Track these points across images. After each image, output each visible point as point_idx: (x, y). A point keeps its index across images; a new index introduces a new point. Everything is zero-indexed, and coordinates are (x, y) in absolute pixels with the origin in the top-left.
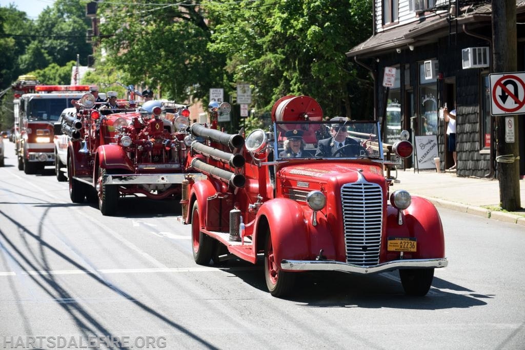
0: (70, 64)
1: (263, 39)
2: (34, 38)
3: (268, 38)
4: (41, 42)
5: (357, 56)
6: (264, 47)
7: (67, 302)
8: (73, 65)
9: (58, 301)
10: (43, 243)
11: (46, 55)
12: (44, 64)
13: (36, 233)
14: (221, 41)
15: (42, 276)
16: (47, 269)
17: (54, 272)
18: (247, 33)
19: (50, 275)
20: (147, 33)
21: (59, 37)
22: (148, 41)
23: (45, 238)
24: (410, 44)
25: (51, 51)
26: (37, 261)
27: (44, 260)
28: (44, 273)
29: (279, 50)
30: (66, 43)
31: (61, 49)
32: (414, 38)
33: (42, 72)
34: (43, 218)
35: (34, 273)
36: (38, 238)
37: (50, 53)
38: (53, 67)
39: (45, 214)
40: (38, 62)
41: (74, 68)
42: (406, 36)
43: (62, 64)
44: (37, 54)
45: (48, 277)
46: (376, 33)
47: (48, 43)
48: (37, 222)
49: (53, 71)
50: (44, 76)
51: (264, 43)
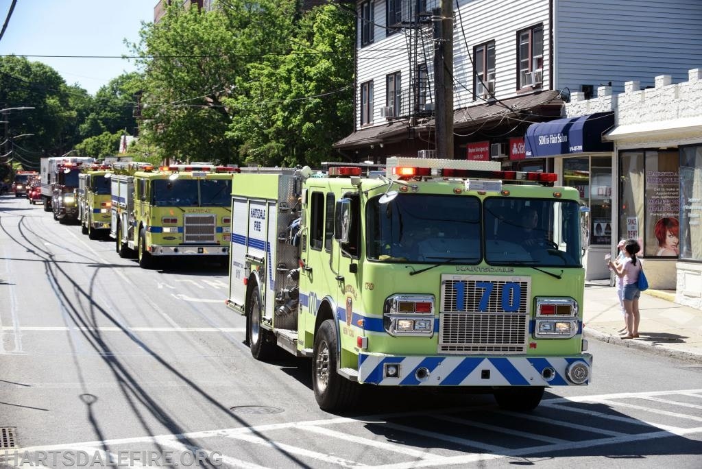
0: (120, 132)
1: (269, 130)
2: (92, 110)
3: (272, 129)
4: (98, 114)
5: (341, 148)
6: (270, 136)
7: (110, 359)
8: (123, 134)
9: (101, 354)
10: (93, 303)
11: (101, 124)
12: (99, 132)
13: (87, 292)
14: (236, 130)
15: (90, 331)
16: (95, 326)
17: (101, 329)
18: (257, 124)
19: (97, 331)
20: (180, 118)
21: (112, 110)
22: (180, 124)
23: (95, 299)
24: (381, 142)
25: (105, 121)
26: (88, 319)
27: (93, 318)
28: (92, 329)
29: (281, 140)
30: (119, 115)
31: (115, 120)
32: (383, 139)
33: (97, 138)
34: (93, 279)
35: (84, 329)
36: (89, 297)
37: (104, 123)
38: (106, 135)
39: (95, 275)
40: (95, 130)
41: (123, 137)
42: (377, 137)
43: (114, 132)
44: (94, 123)
45: (97, 336)
46: (356, 131)
47: (103, 114)
48: (88, 282)
49: (107, 137)
50: (98, 141)
51: (270, 133)
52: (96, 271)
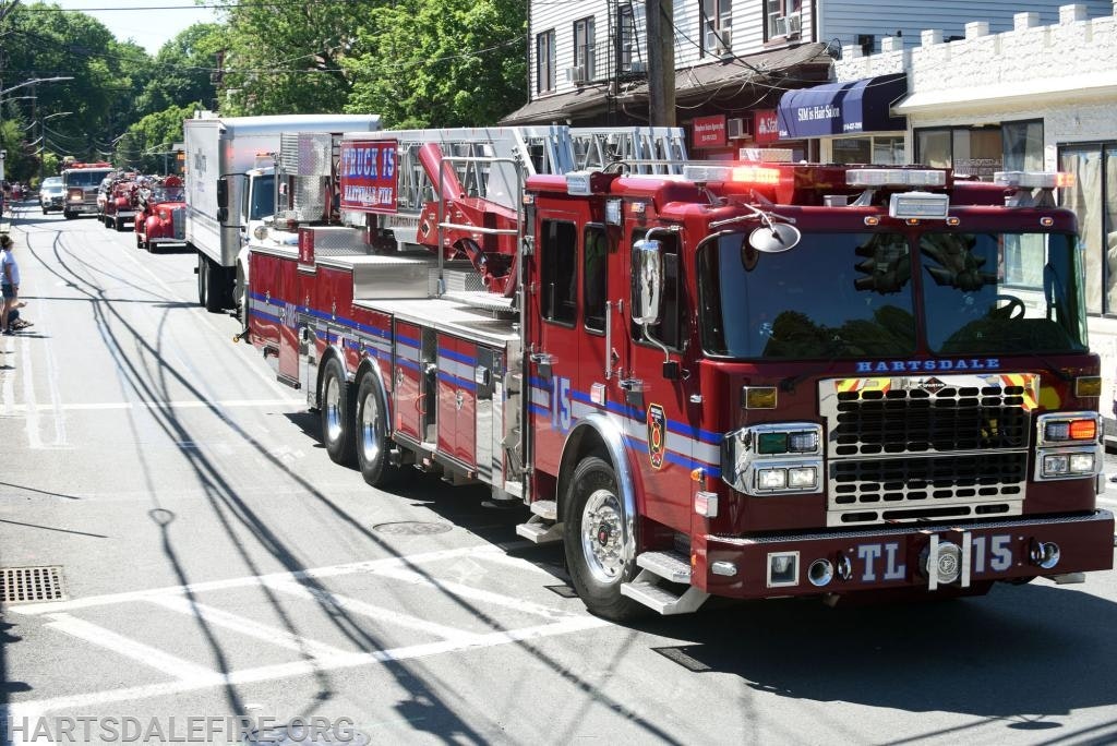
0: (191, 105)
1: (407, 102)
2: (153, 76)
3: (411, 101)
4: (160, 80)
6: (408, 109)
7: (190, 450)
8: (197, 108)
9: (178, 445)
10: (162, 363)
11: (166, 96)
12: (163, 106)
13: (154, 347)
14: (359, 101)
15: (161, 409)
16: (167, 400)
17: (174, 404)
18: (389, 95)
19: (170, 408)
20: (278, 86)
21: (180, 75)
22: (279, 94)
23: (164, 357)
24: (567, 118)
25: (171, 91)
26: (155, 387)
27: (164, 387)
28: (163, 405)
29: (424, 116)
30: (188, 81)
31: (183, 89)
32: (572, 112)
33: (161, 115)
34: (162, 324)
35: (152, 405)
36: (156, 354)
37: (170, 94)
38: (174, 110)
39: (164, 319)
40: (158, 104)
41: (197, 113)
42: (562, 111)
43: (183, 106)
44: (156, 94)
45: (168, 412)
46: (531, 101)
47: (168, 82)
48: (155, 331)
49: (174, 114)
50: (163, 119)
51: (407, 105)
52: (166, 314)
